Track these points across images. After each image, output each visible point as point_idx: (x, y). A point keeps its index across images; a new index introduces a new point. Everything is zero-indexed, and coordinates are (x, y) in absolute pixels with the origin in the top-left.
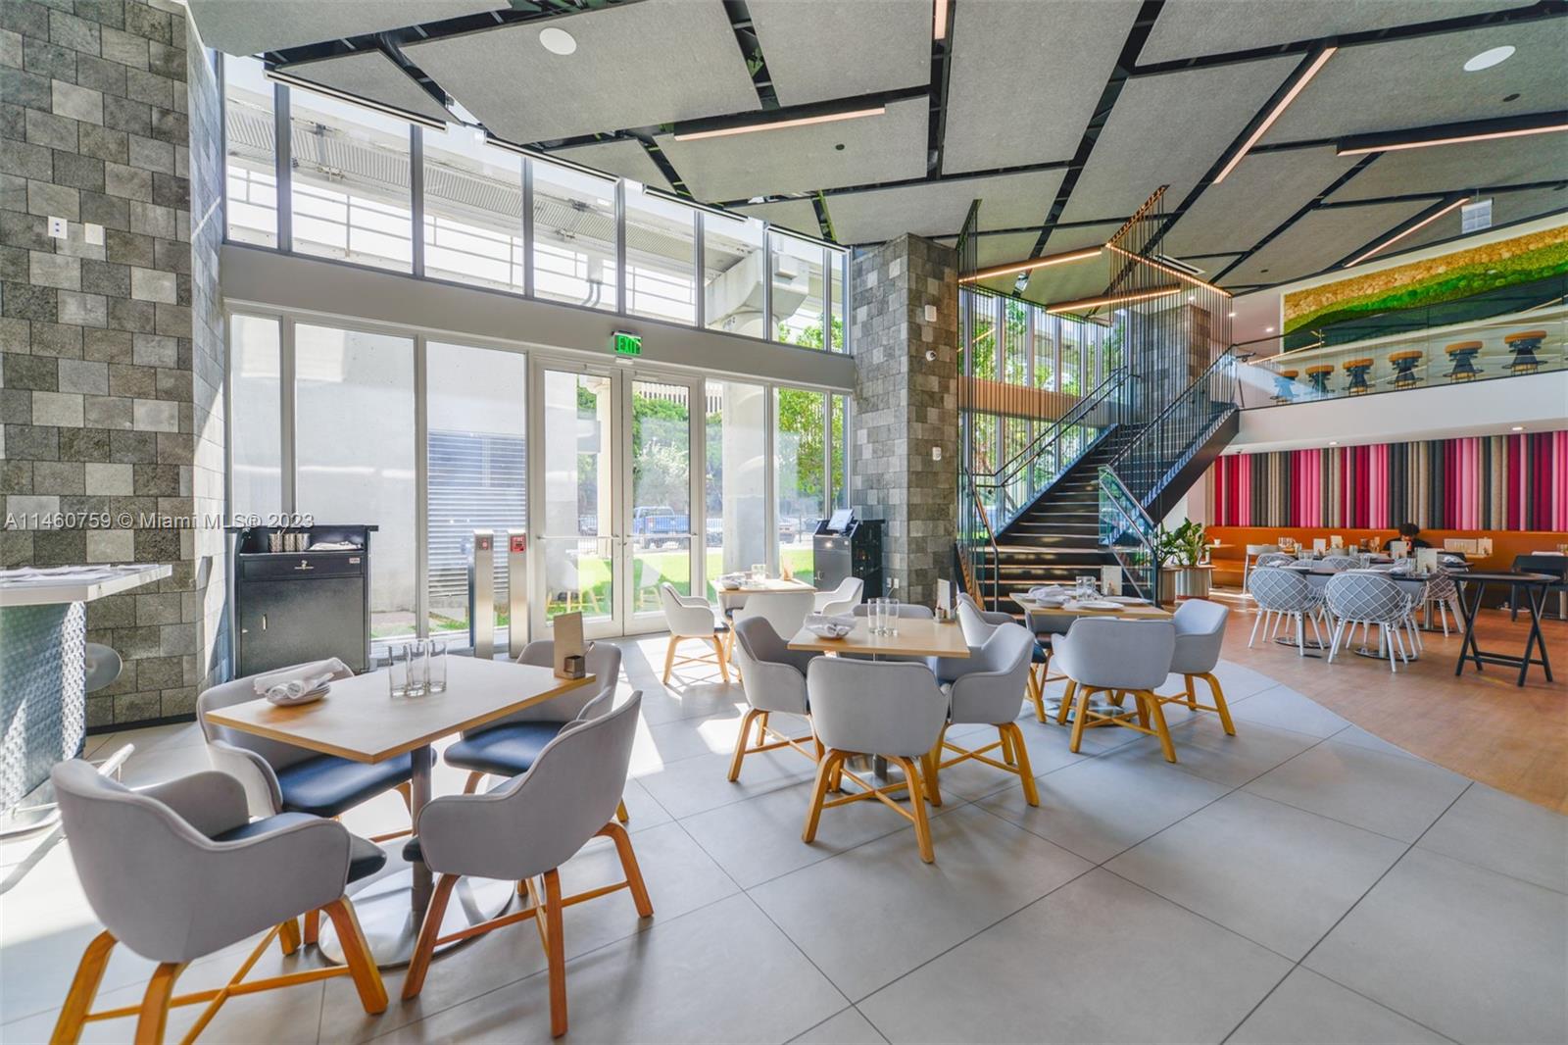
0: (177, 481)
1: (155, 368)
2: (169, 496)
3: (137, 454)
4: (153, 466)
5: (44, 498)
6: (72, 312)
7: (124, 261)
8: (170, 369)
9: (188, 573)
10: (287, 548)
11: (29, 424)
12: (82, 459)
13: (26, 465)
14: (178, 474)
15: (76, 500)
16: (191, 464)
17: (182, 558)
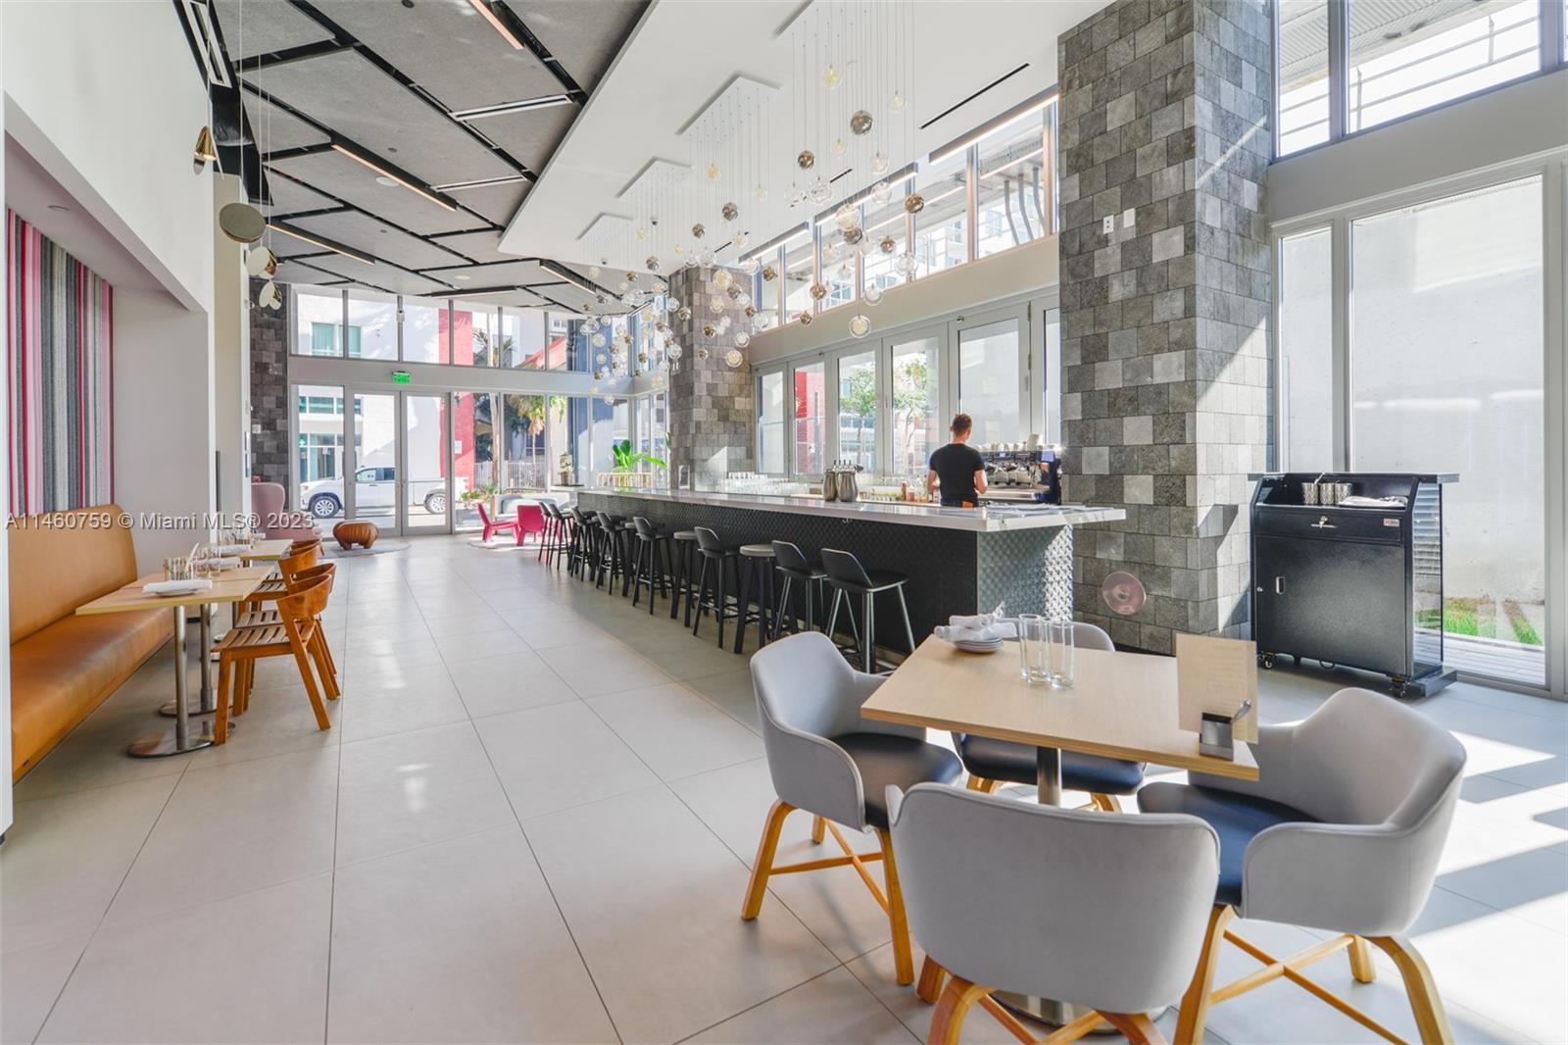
0: (1183, 429)
1: (1168, 322)
2: (1178, 443)
3: (1155, 405)
4: (1166, 415)
5: (1101, 448)
6: (1117, 292)
7: (1147, 233)
8: (1179, 320)
9: (1191, 520)
10: (1324, 501)
11: (1092, 391)
12: (1121, 414)
13: (1091, 422)
14: (1184, 421)
15: (1118, 449)
16: (1194, 411)
17: (1188, 504)
